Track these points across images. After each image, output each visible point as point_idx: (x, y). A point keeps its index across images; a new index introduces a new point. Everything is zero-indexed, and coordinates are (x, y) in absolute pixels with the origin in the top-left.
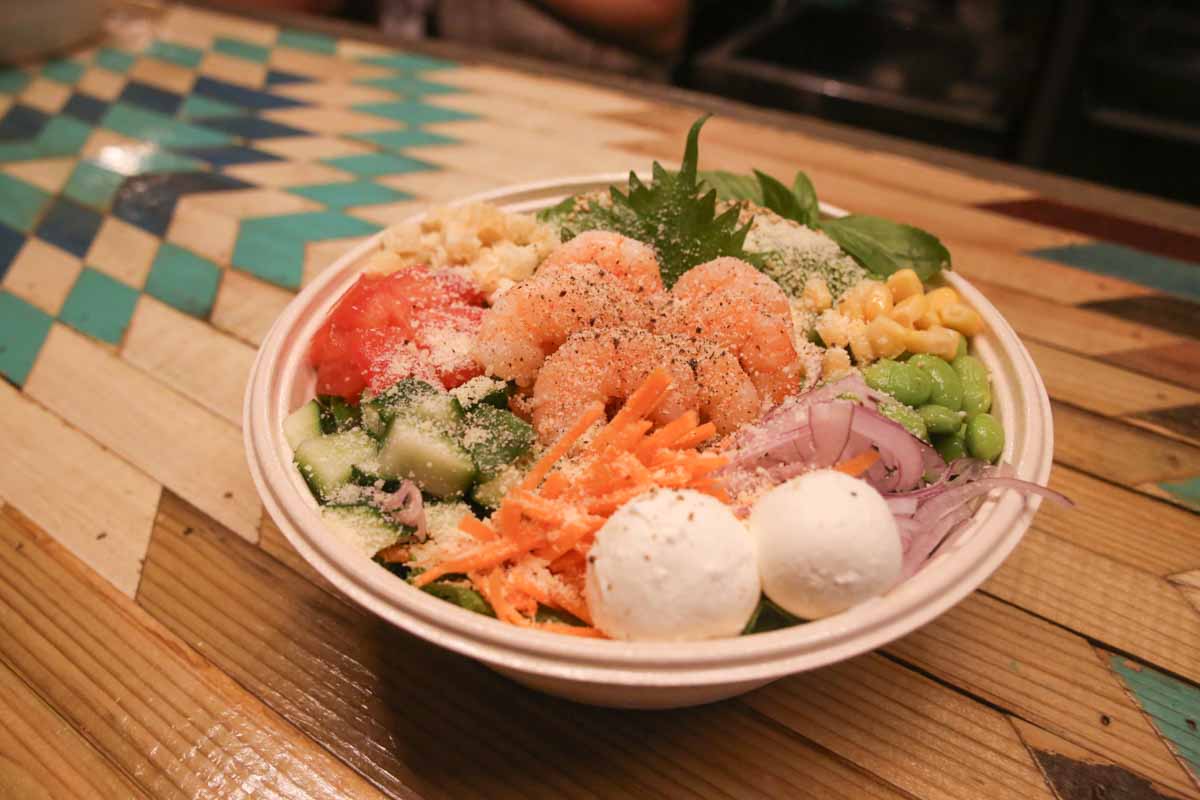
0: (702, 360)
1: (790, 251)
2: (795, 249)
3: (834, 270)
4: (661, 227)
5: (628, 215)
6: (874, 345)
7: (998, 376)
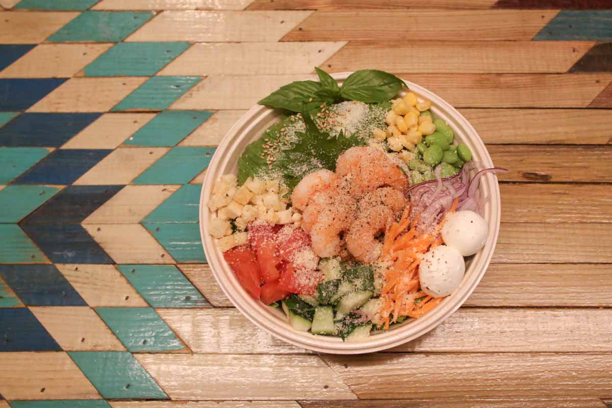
0: (383, 199)
1: (359, 124)
2: (360, 122)
3: (375, 118)
4: (312, 151)
5: (297, 155)
6: (413, 143)
7: (449, 121)
